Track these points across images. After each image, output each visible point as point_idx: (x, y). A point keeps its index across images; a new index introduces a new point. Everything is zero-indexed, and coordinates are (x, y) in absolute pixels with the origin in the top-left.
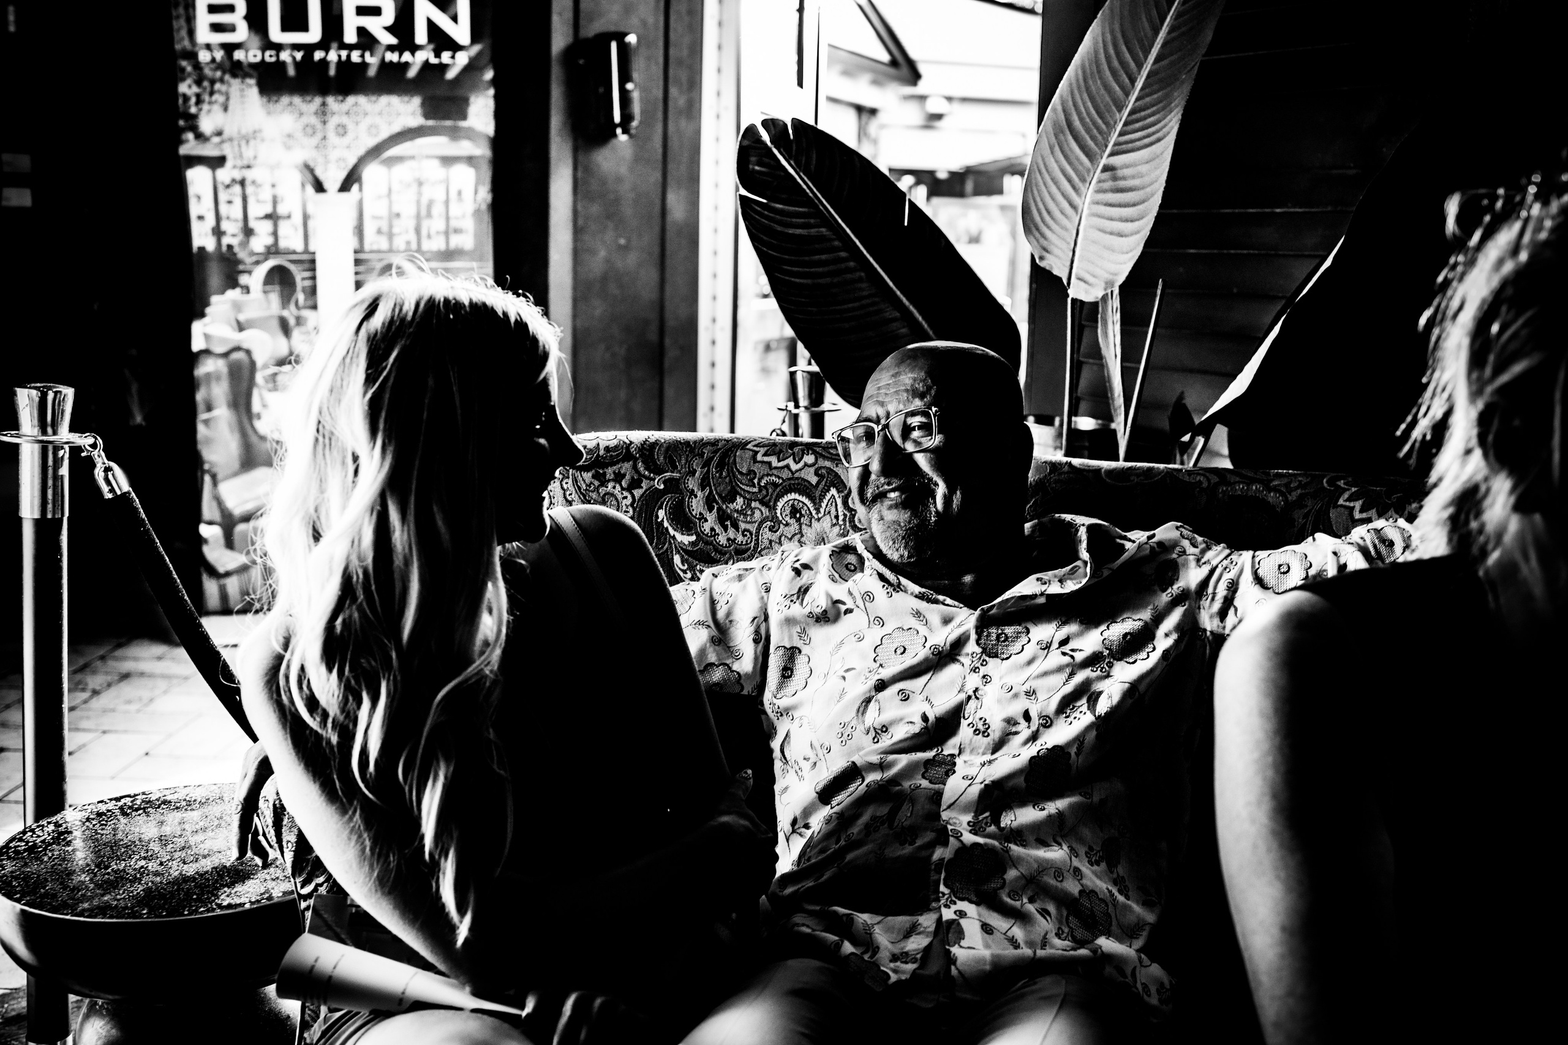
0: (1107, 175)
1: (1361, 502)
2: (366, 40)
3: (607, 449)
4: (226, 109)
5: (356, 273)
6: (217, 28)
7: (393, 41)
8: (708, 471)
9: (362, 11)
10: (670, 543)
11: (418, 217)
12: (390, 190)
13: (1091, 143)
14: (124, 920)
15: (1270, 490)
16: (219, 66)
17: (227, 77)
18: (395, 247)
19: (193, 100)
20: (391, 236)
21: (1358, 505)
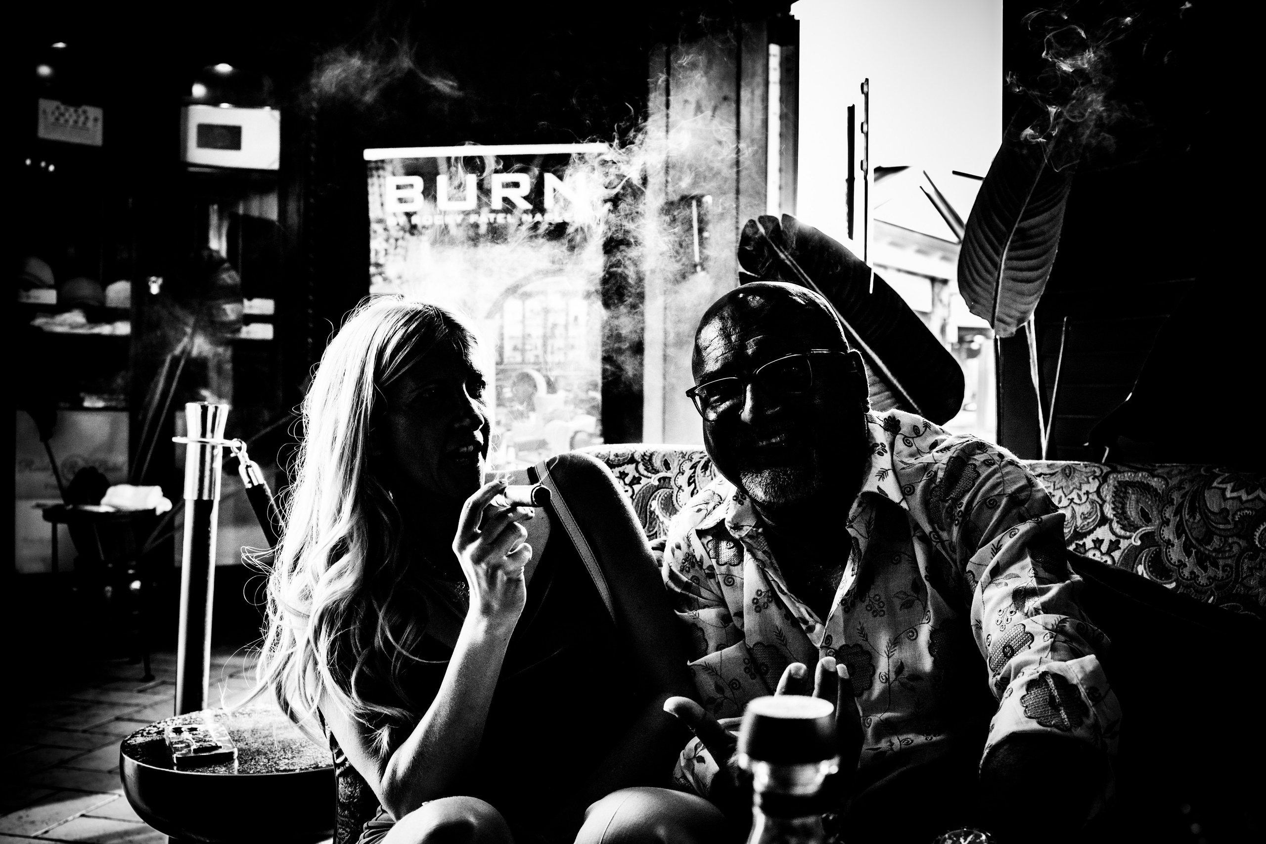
0: (1017, 237)
1: (1232, 484)
2: (509, 206)
3: (617, 455)
4: (405, 259)
5: (497, 380)
6: (401, 200)
7: (530, 207)
8: (694, 472)
9: (507, 185)
10: (659, 527)
11: (545, 338)
12: (524, 317)
14: (205, 774)
15: (1154, 476)
16: (403, 229)
17: (407, 235)
18: (526, 360)
19: (382, 253)
20: (523, 351)
21: (1229, 487)
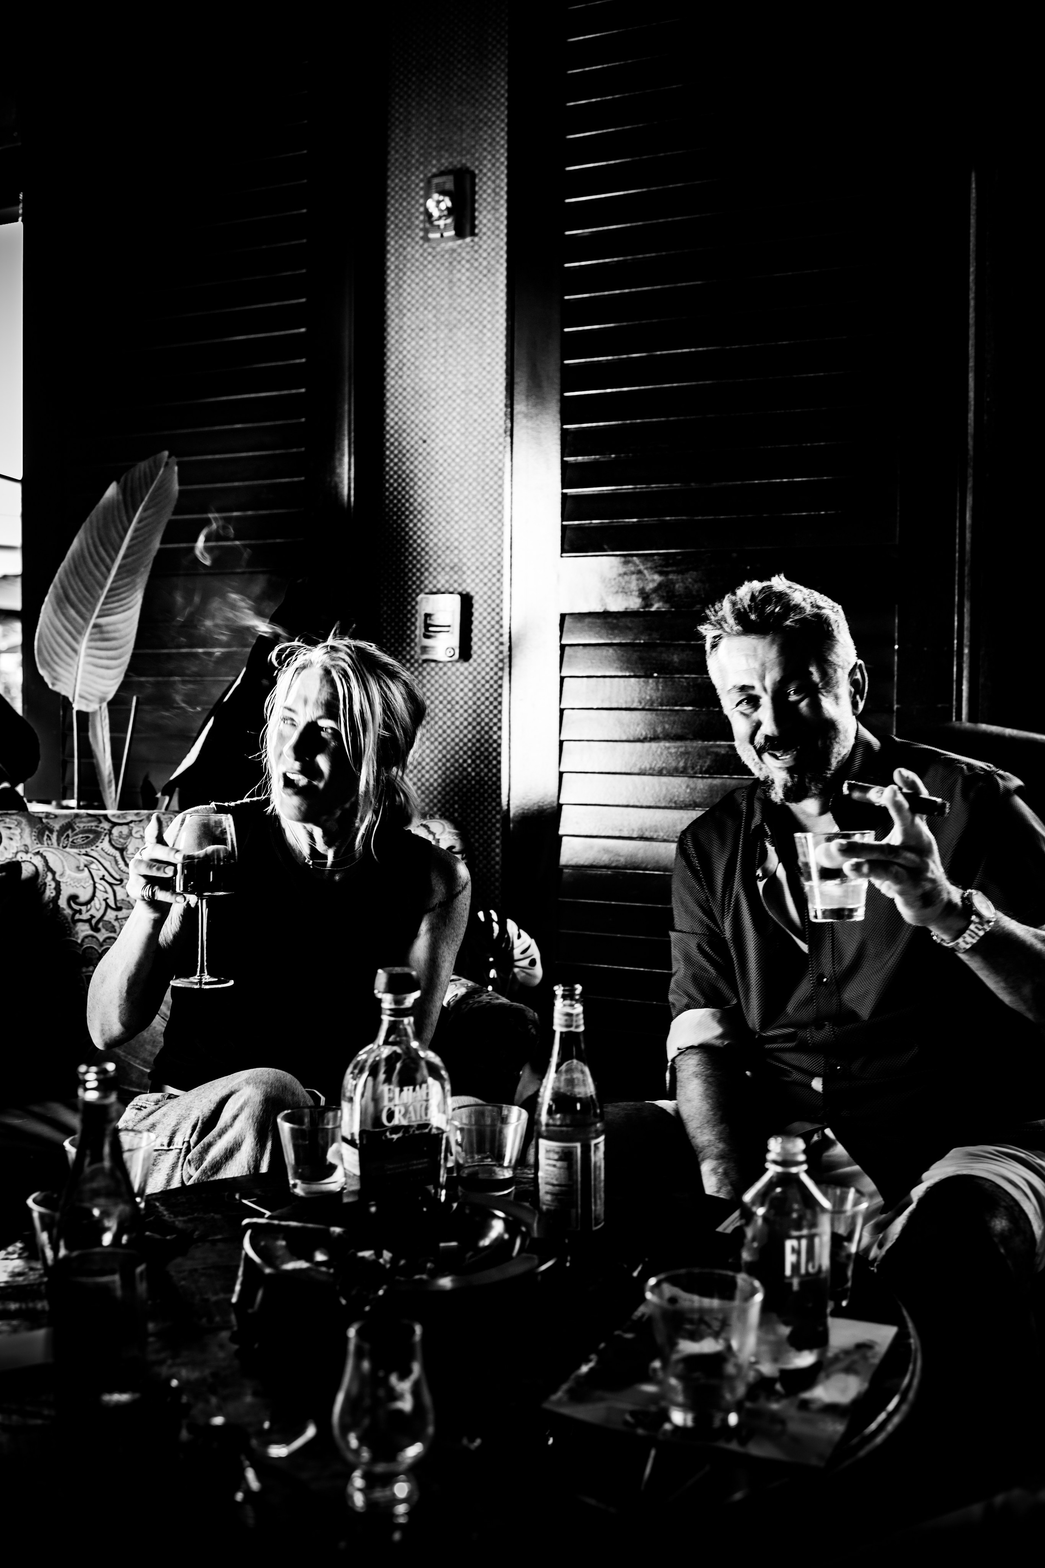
0: (95, 630)
13: (83, 610)
